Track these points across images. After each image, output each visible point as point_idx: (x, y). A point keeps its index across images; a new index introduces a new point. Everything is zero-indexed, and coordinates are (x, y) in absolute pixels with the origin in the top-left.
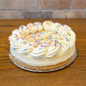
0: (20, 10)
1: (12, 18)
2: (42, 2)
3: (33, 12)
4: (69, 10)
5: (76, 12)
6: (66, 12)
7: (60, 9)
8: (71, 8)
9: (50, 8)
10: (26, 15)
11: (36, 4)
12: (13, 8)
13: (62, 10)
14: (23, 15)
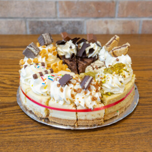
0: (24, 18)
1: (10, 33)
2: (64, 4)
3: (49, 22)
4: (113, 19)
5: (124, 23)
6: (106, 23)
7: (97, 18)
8: (117, 15)
9: (77, 14)
10: (35, 27)
11: (54, 8)
12: (12, 15)
13: (100, 20)
14: (30, 27)
